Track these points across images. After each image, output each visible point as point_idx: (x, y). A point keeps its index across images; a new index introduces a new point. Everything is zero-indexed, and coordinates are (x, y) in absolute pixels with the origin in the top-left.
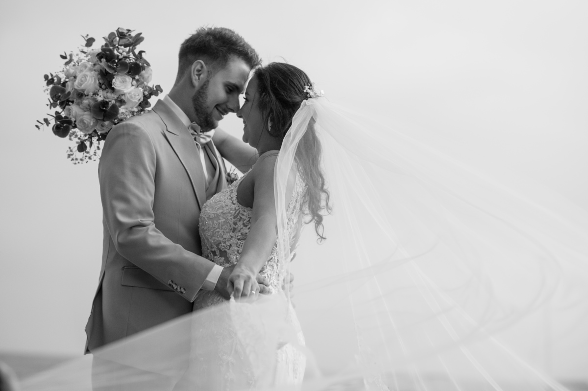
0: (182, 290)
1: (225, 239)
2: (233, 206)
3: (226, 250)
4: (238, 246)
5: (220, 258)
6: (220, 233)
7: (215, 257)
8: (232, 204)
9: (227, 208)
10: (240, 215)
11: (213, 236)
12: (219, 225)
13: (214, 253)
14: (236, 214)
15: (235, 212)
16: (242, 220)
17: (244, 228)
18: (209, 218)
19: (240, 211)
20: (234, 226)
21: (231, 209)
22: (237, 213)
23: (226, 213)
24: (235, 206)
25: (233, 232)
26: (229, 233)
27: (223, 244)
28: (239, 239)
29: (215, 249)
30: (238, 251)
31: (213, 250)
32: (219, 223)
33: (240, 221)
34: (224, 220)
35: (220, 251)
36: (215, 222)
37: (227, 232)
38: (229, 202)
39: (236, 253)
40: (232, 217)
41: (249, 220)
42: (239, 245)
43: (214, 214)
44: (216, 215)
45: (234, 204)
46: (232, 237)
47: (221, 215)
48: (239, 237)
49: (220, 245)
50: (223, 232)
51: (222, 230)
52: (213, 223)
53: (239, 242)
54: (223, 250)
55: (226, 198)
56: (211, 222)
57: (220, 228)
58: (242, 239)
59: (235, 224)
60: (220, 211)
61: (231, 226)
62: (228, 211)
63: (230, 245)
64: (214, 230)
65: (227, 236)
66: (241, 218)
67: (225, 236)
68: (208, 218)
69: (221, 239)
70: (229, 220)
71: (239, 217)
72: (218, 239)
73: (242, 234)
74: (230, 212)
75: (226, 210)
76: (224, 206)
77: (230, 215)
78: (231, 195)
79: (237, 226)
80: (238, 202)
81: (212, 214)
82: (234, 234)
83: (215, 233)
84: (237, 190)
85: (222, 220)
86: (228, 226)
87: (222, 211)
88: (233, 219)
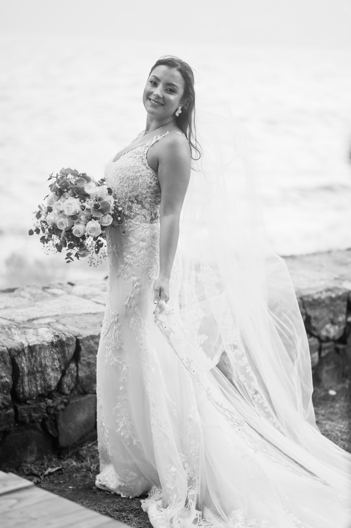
1: (143, 193)
2: (148, 171)
3: (142, 200)
5: (138, 205)
6: (139, 190)
7: (133, 204)
9: (144, 172)
11: (133, 191)
12: (138, 184)
13: (132, 202)
14: (151, 176)
19: (154, 174)
20: (150, 184)
21: (148, 173)
22: (152, 175)
23: (144, 176)
27: (140, 197)
28: (152, 194)
31: (131, 200)
33: (154, 181)
34: (143, 180)
35: (137, 200)
36: (135, 182)
38: (144, 168)
40: (149, 179)
42: (152, 197)
43: (133, 176)
45: (148, 169)
46: (147, 192)
47: (140, 177)
48: (152, 192)
49: (138, 197)
50: (142, 189)
51: (141, 188)
52: (133, 182)
55: (140, 164)
56: (131, 182)
57: (140, 186)
60: (138, 174)
61: (148, 185)
63: (146, 197)
64: (134, 188)
66: (155, 179)
67: (143, 192)
68: (127, 178)
70: (146, 181)
71: (153, 178)
72: (137, 194)
74: (147, 175)
75: (143, 173)
76: (141, 171)
77: (147, 177)
78: (142, 162)
79: (152, 185)
80: (151, 168)
81: (131, 176)
82: (149, 190)
83: (135, 190)
84: (146, 158)
85: (140, 181)
86: (145, 185)
87: (140, 174)
88: (149, 180)
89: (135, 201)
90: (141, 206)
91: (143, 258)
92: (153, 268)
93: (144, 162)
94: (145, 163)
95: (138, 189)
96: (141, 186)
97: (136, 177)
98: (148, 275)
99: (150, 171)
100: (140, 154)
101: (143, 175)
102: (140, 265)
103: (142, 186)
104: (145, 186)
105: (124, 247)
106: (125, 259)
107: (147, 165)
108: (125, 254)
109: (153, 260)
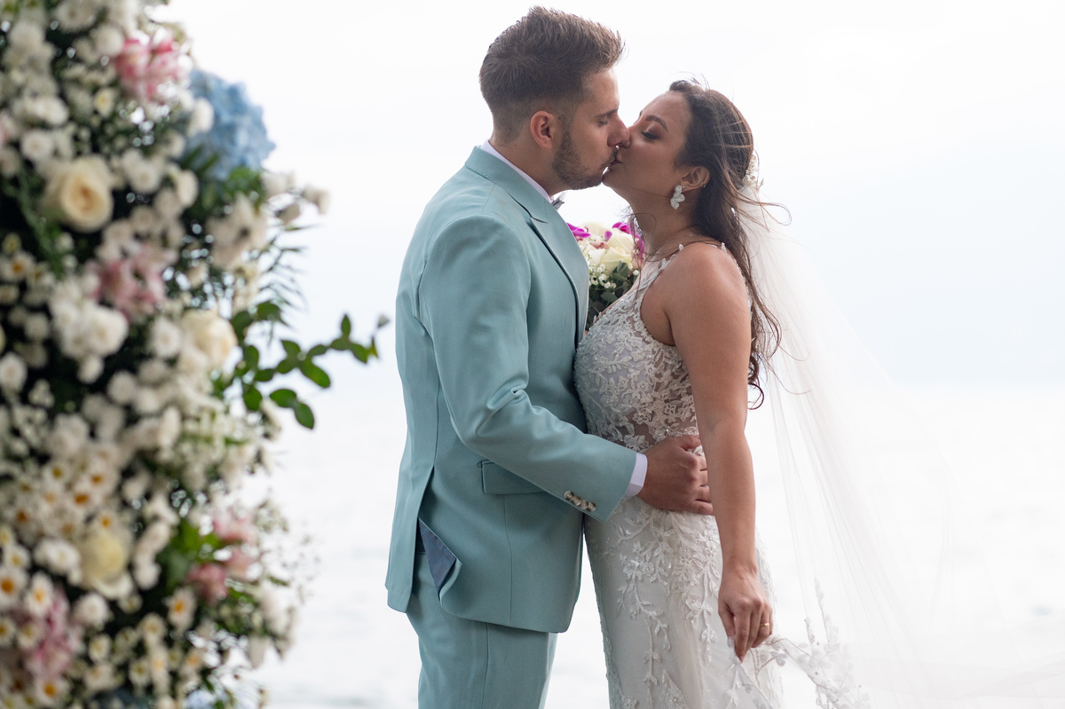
0: (591, 506)
1: (644, 404)
2: (648, 347)
3: (647, 422)
4: (666, 412)
5: (636, 437)
6: (634, 396)
7: (627, 436)
8: (644, 343)
9: (638, 351)
10: (664, 359)
11: (621, 401)
12: (629, 383)
13: (624, 430)
14: (657, 360)
15: (655, 357)
16: (669, 367)
17: (674, 381)
18: (605, 373)
19: (662, 354)
20: (656, 380)
21: (647, 352)
22: (658, 357)
23: (639, 361)
24: (652, 345)
25: (656, 390)
26: (651, 392)
27: (640, 414)
28: (666, 401)
29: (625, 422)
30: (666, 421)
31: (621, 425)
32: (630, 379)
33: (665, 370)
34: (638, 372)
35: (634, 423)
36: (621, 378)
37: (647, 393)
38: (639, 341)
39: (664, 424)
40: (652, 366)
41: (681, 367)
42: (668, 411)
43: (615, 365)
44: (619, 367)
45: (648, 343)
46: (655, 399)
47: (630, 366)
48: (666, 398)
49: (635, 415)
50: (640, 393)
51: (638, 390)
52: (617, 381)
53: (667, 405)
54: (640, 424)
55: (627, 333)
56: (612, 380)
57: (633, 387)
58: (672, 400)
59: (659, 376)
60: (626, 359)
61: (651, 381)
62: (641, 357)
63: (653, 412)
64: (621, 393)
65: (647, 399)
66: (666, 364)
67: (643, 400)
68: (603, 373)
69: (637, 406)
70: (646, 372)
71: (662, 364)
72: (630, 406)
73: (671, 391)
74: (645, 358)
75: (637, 355)
76: (631, 349)
77: (646, 362)
78: (633, 328)
79: (662, 379)
80: (654, 339)
81: (611, 366)
82: (657, 393)
83: (624, 397)
84: (641, 317)
85: (634, 373)
86: (646, 381)
87: (630, 358)
88: (653, 368)
89: (631, 427)
90: (646, 439)
91: (663, 562)
92: (692, 584)
93: (636, 328)
94: (639, 330)
95: (631, 394)
96: (636, 387)
97: (621, 365)
98: (683, 603)
99: (654, 345)
100: (627, 313)
101: (636, 359)
102: (660, 580)
103: (638, 386)
104: (646, 384)
105: (619, 541)
106: (625, 570)
107: (644, 333)
108: (622, 558)
109: (688, 563)
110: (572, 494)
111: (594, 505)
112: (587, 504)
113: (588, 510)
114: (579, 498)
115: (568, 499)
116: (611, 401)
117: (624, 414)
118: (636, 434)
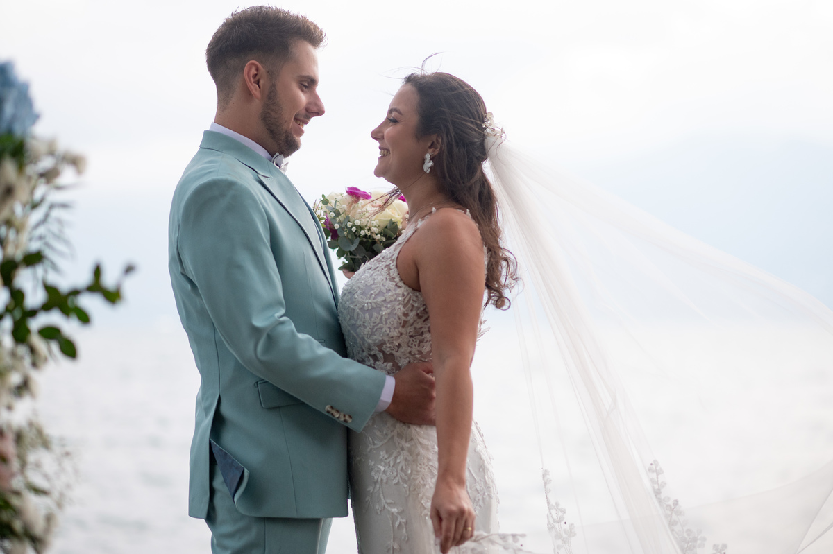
0: (347, 418)
1: (392, 337)
2: (399, 291)
3: (394, 352)
4: (410, 345)
5: (385, 364)
6: (384, 330)
7: (377, 363)
8: (396, 287)
10: (411, 302)
11: (373, 334)
12: (381, 319)
13: (375, 358)
14: (406, 302)
15: (404, 299)
16: (414, 309)
17: (419, 320)
18: (362, 309)
19: (410, 298)
20: (404, 318)
21: (398, 295)
22: (407, 300)
23: (391, 301)
25: (403, 327)
26: (398, 328)
27: (388, 345)
28: (411, 336)
29: (376, 351)
30: (410, 353)
31: (372, 353)
32: (382, 316)
33: (412, 310)
34: (389, 311)
35: (383, 352)
36: (375, 314)
37: (395, 328)
38: (392, 285)
39: (408, 355)
40: (401, 306)
41: (424, 310)
42: (412, 344)
43: (371, 303)
44: (374, 305)
45: (399, 287)
48: (411, 334)
49: (384, 346)
50: (389, 328)
51: (388, 325)
52: (371, 316)
53: (411, 339)
54: (388, 353)
55: (384, 278)
56: (367, 315)
57: (384, 323)
58: (415, 336)
59: (406, 315)
60: (380, 299)
61: (399, 319)
62: (393, 298)
63: (399, 344)
64: (374, 327)
65: (395, 333)
66: (413, 306)
67: (391, 334)
68: (360, 309)
69: (386, 339)
70: (396, 311)
71: (409, 305)
72: (380, 338)
73: (415, 328)
74: (396, 299)
75: (389, 296)
76: (385, 291)
77: (397, 303)
78: (389, 274)
79: (409, 318)
80: (405, 284)
81: (367, 303)
82: (403, 329)
83: (376, 331)
84: (396, 266)
85: (385, 312)
86: (395, 319)
87: (383, 298)
88: (402, 309)
89: (381, 355)
90: (393, 366)
91: (404, 467)
92: (427, 487)
93: (391, 274)
94: (394, 276)
95: (381, 328)
96: (386, 323)
97: (376, 303)
98: (420, 502)
99: (403, 289)
100: (385, 262)
101: (388, 300)
102: (401, 483)
103: (388, 322)
105: (369, 449)
106: (373, 473)
107: (397, 279)
108: (372, 463)
109: (424, 469)
110: (332, 408)
111: (350, 417)
112: (345, 416)
113: (346, 421)
114: (338, 411)
115: (328, 412)
116: (366, 333)
117: (375, 344)
118: (385, 361)
